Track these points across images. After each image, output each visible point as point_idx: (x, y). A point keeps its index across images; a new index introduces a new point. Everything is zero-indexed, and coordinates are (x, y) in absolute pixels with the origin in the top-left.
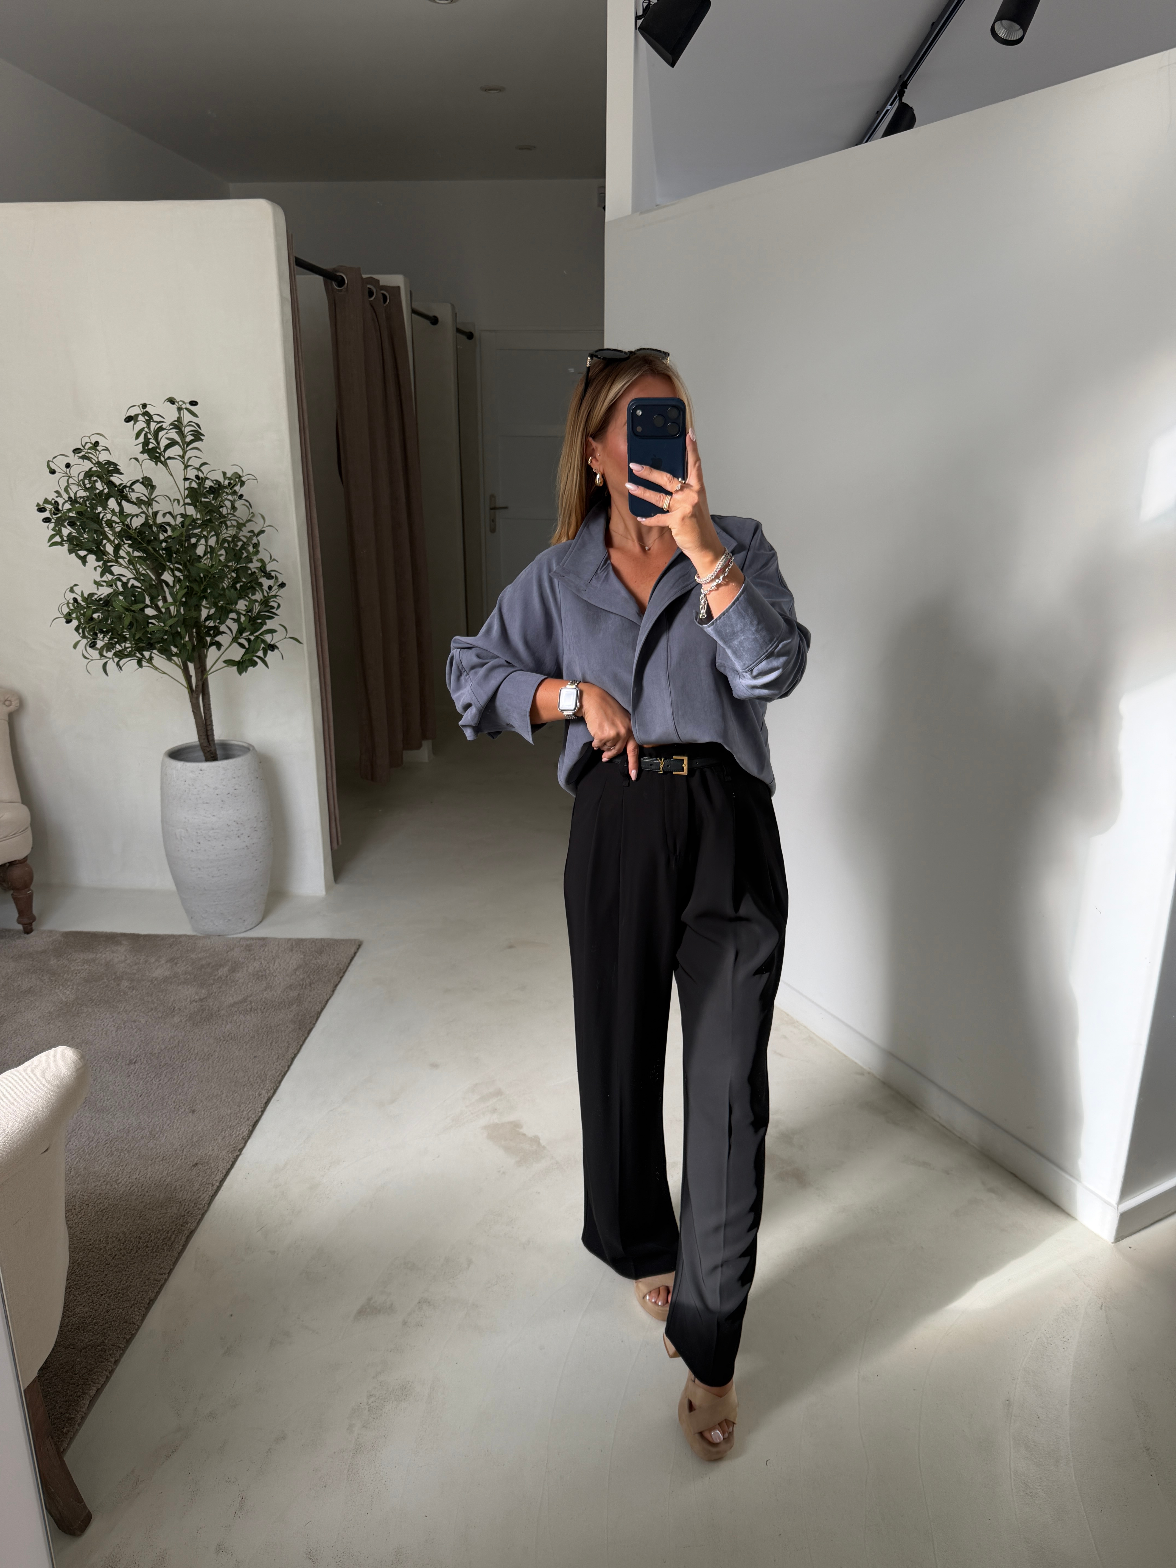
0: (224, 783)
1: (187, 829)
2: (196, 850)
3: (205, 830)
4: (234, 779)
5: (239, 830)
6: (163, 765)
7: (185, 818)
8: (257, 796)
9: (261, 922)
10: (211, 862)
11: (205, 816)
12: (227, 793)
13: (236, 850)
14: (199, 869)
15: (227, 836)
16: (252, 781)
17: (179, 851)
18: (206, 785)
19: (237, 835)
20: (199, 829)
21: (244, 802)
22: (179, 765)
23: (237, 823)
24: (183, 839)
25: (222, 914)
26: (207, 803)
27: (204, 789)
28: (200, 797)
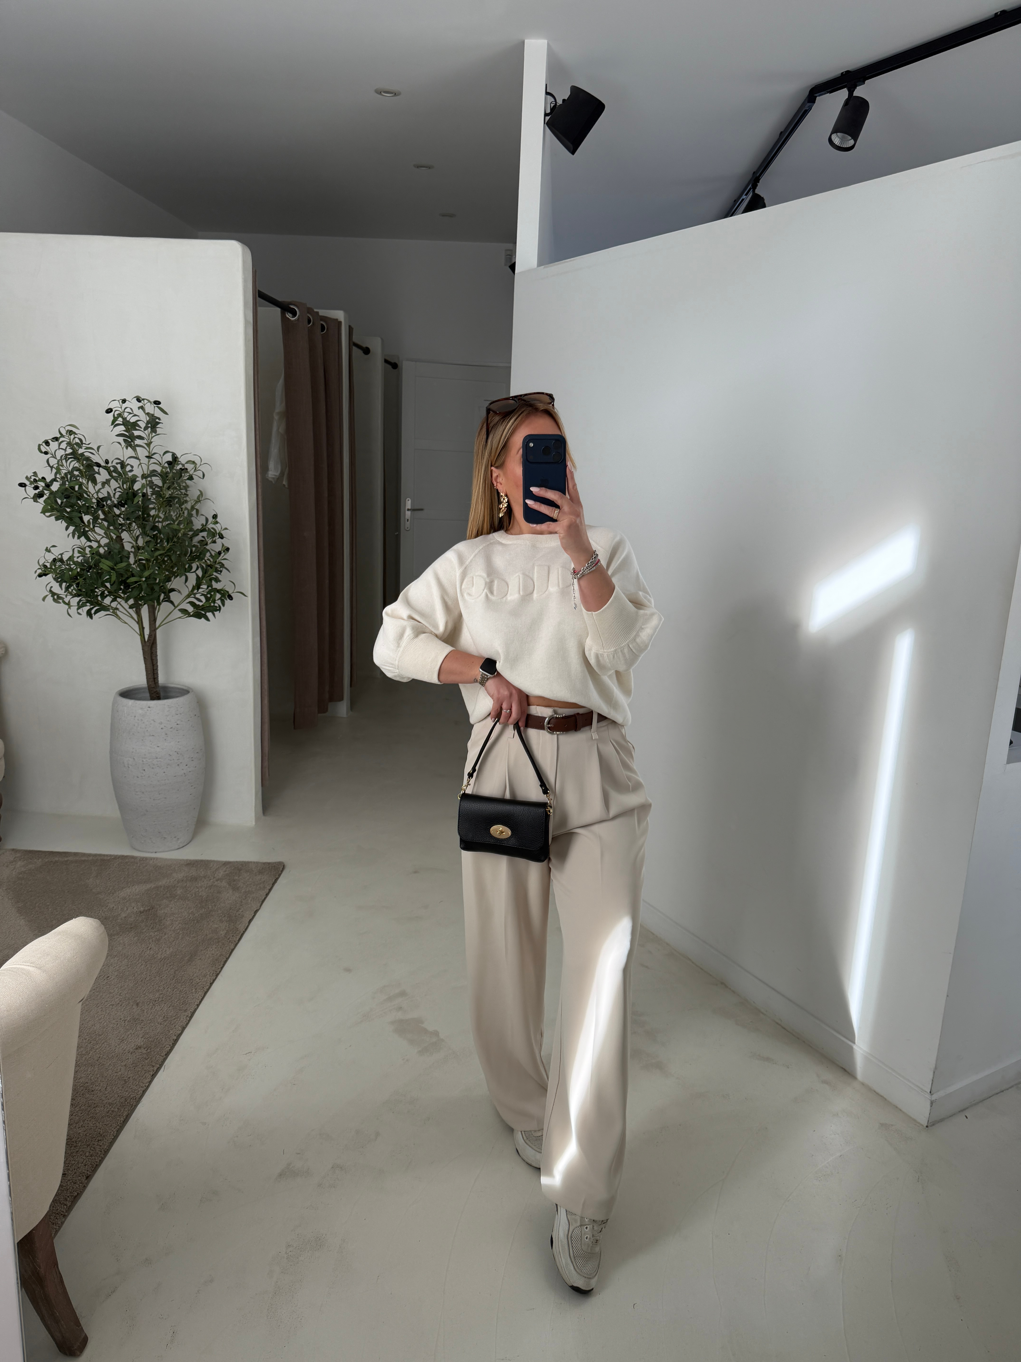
0: (168, 719)
1: (135, 758)
2: (142, 776)
3: (149, 759)
4: (177, 716)
5: (178, 760)
6: (115, 702)
7: (133, 748)
8: (195, 731)
9: (189, 842)
10: (154, 787)
11: (151, 747)
12: (170, 727)
13: (175, 776)
14: (143, 793)
15: (168, 765)
16: (191, 717)
17: (126, 776)
18: (153, 720)
19: (177, 764)
20: (145, 758)
21: (184, 735)
22: (130, 702)
23: (178, 753)
24: (130, 766)
25: (159, 833)
26: (153, 736)
27: (151, 724)
28: (147, 731)
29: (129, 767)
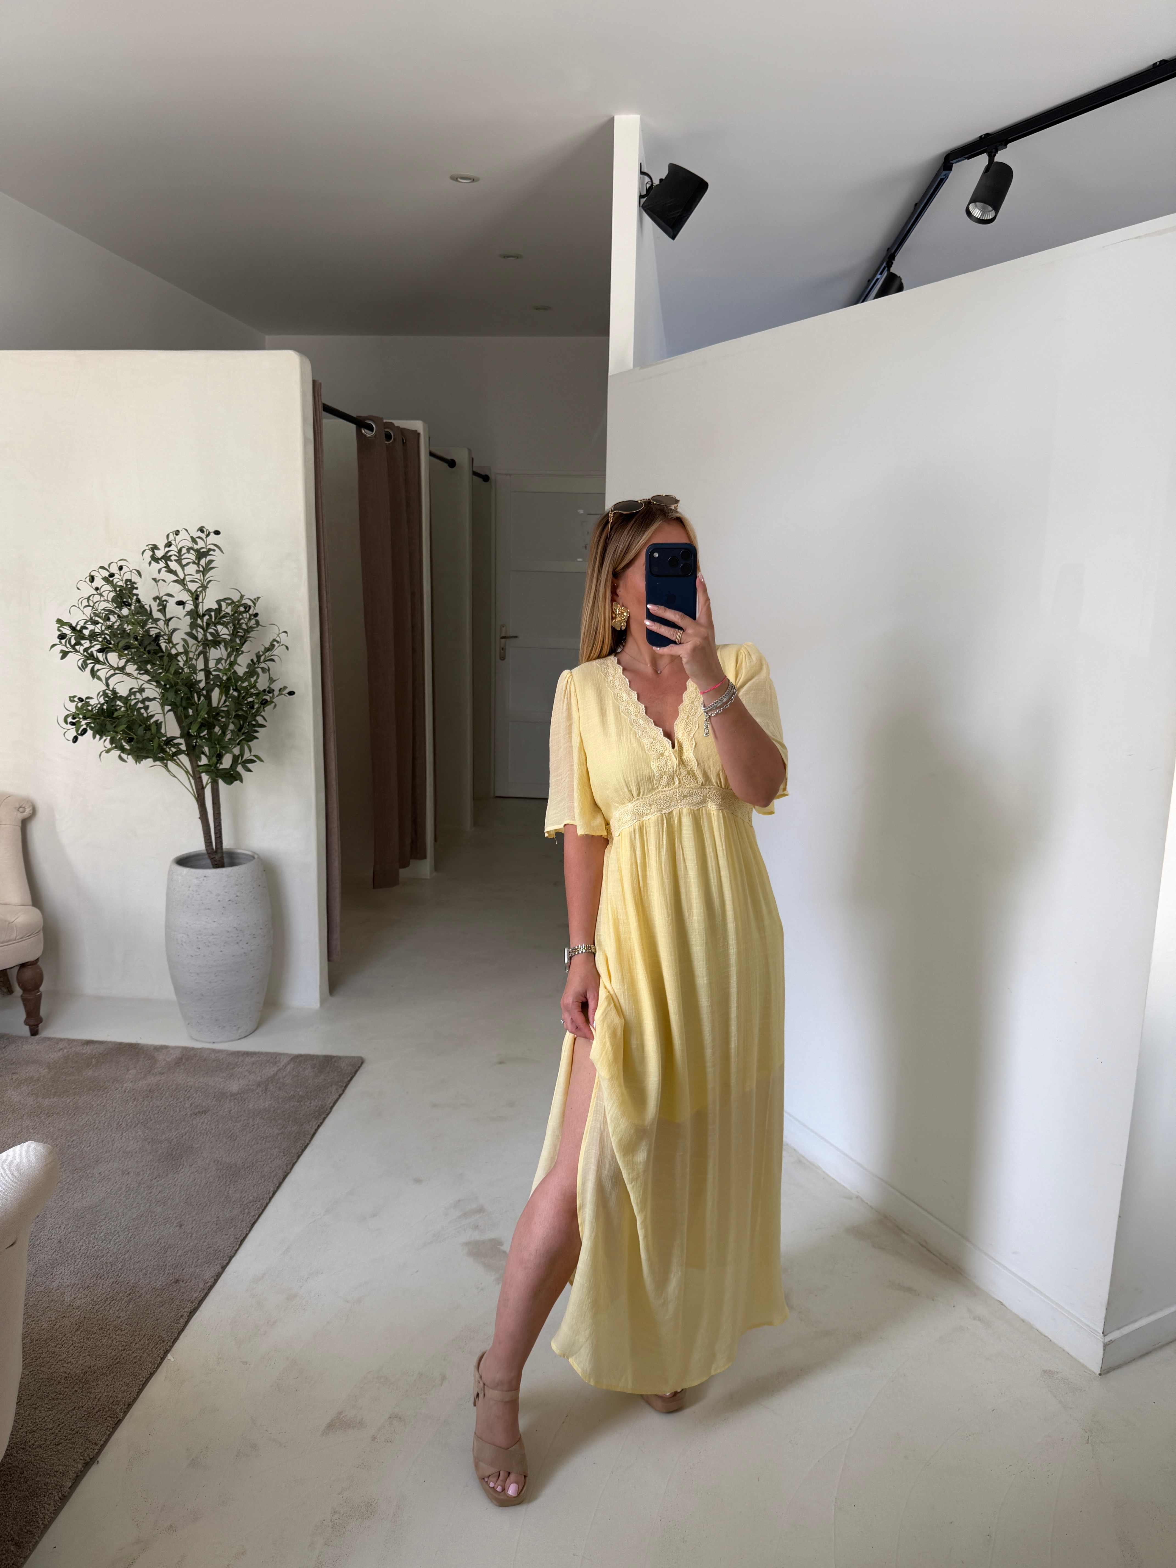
0: (226, 890)
1: (189, 934)
2: (196, 956)
3: (205, 936)
4: (237, 886)
5: (238, 936)
6: (169, 871)
7: (187, 923)
8: (259, 903)
9: (255, 1031)
10: (210, 968)
11: (206, 922)
12: (229, 899)
13: (234, 956)
14: (198, 974)
15: (226, 943)
16: (254, 888)
17: (179, 955)
18: (209, 891)
19: (236, 942)
20: (200, 934)
21: (245, 909)
22: (186, 871)
23: (237, 929)
25: (216, 1020)
26: (208, 909)
27: (207, 896)
28: (203, 903)
29: (182, 945)
